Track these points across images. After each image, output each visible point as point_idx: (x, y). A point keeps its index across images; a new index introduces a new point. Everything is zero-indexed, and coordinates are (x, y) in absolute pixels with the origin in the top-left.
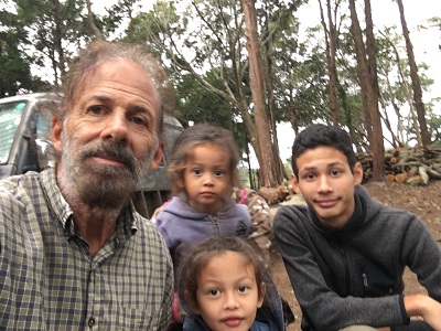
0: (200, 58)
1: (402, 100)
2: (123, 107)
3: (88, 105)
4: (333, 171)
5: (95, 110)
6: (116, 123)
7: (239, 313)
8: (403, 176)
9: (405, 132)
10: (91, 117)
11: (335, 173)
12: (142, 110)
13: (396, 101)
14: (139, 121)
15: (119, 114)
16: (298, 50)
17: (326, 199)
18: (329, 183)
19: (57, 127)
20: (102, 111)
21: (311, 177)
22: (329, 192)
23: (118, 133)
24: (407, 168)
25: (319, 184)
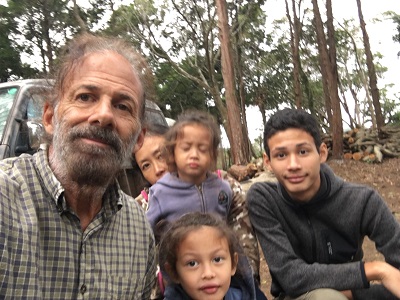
0: (176, 48)
1: (358, 86)
2: (109, 95)
3: (77, 93)
4: (301, 150)
5: (84, 97)
6: (102, 110)
7: (215, 282)
8: (359, 154)
9: (361, 115)
10: (80, 104)
11: (303, 152)
12: (126, 98)
13: (354, 87)
14: (123, 108)
15: (105, 102)
16: (265, 40)
17: (295, 175)
18: (297, 161)
19: (49, 112)
20: (90, 99)
21: (282, 156)
22: (298, 170)
23: (104, 118)
24: (363, 148)
25: (289, 162)
